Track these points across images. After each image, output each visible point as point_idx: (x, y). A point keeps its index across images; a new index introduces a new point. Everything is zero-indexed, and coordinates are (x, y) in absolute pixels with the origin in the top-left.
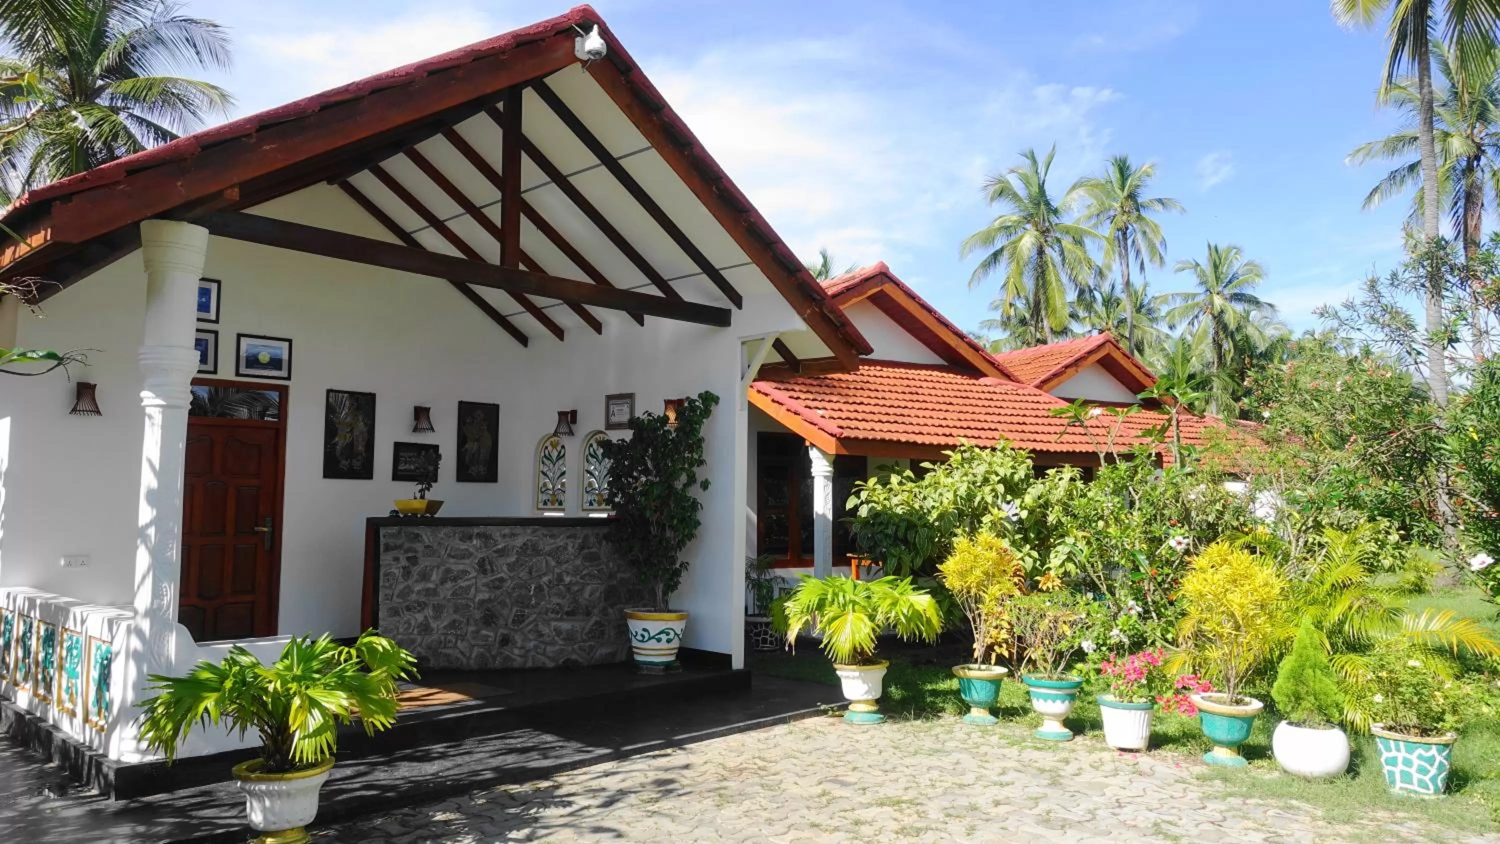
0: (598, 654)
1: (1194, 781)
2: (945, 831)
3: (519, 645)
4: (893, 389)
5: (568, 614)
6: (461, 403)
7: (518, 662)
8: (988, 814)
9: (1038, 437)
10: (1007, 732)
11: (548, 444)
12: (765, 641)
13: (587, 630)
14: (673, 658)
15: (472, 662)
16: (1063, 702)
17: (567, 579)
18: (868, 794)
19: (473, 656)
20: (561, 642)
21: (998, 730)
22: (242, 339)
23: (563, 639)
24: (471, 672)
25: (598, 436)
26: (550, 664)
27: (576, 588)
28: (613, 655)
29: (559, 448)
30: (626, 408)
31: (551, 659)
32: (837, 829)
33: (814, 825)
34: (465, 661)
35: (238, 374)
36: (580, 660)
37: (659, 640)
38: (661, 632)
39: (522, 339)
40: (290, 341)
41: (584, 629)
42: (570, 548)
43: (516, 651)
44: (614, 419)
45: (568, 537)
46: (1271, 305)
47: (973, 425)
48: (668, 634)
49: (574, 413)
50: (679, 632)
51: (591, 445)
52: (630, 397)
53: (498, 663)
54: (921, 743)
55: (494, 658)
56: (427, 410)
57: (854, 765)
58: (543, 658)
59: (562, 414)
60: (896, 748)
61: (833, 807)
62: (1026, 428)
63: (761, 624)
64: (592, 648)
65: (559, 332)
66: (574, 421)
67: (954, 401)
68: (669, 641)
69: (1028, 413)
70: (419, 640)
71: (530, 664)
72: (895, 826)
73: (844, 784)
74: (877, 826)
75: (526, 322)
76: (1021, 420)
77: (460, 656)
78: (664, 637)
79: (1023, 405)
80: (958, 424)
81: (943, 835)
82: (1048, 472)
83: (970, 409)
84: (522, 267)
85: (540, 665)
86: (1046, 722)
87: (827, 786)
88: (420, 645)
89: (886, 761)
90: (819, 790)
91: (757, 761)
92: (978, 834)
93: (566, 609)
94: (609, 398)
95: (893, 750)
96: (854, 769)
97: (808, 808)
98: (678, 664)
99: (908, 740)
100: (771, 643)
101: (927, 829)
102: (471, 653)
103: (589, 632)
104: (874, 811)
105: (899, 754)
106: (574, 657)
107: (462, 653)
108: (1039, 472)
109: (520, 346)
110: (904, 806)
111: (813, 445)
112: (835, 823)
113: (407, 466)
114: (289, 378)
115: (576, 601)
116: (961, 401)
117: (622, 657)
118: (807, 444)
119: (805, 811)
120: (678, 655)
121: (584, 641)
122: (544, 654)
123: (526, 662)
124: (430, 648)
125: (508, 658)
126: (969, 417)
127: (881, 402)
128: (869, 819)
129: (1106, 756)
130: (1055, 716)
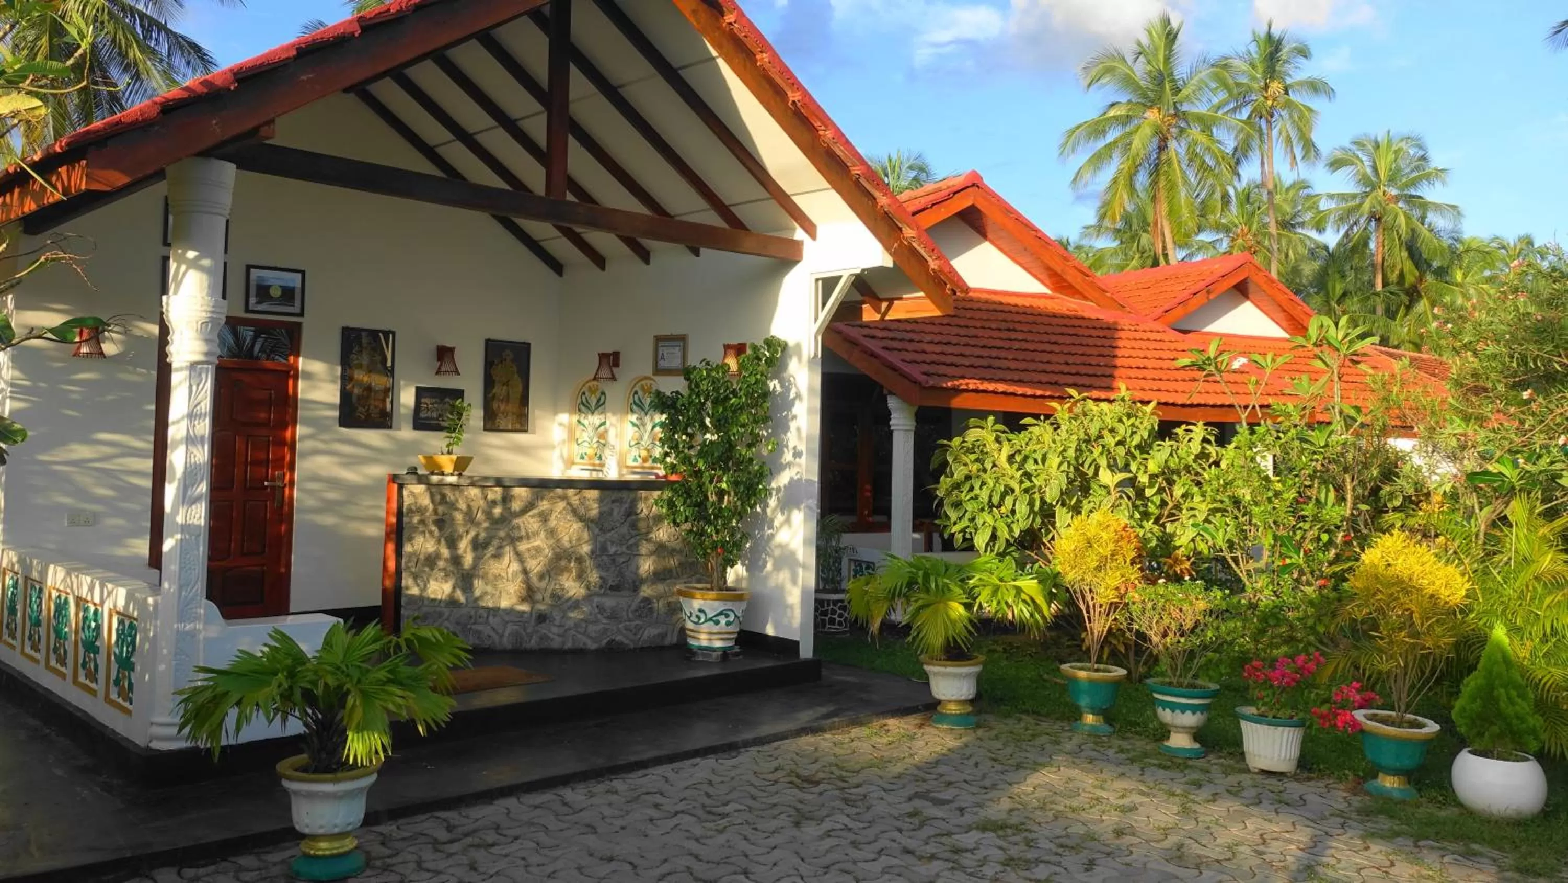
0: (646, 634)
1: (1354, 816)
2: (1059, 864)
3: (557, 623)
4: (987, 324)
5: (612, 588)
6: (488, 342)
7: (556, 643)
8: (1108, 846)
9: (1163, 385)
10: (1125, 744)
11: (584, 389)
12: (832, 621)
13: (633, 607)
14: (732, 643)
15: (505, 640)
16: (1194, 713)
17: (612, 549)
18: (967, 816)
19: (507, 634)
20: (605, 621)
21: (1116, 742)
22: (252, 270)
23: (608, 618)
24: (504, 652)
25: (644, 382)
26: (592, 646)
27: (622, 560)
28: (663, 636)
29: (598, 394)
30: (677, 352)
31: (593, 639)
32: (933, 857)
33: (908, 851)
34: (496, 638)
35: (247, 310)
36: (626, 642)
37: (717, 623)
38: (721, 613)
39: (557, 267)
40: (303, 273)
41: (630, 606)
42: (615, 513)
43: (555, 630)
44: (663, 364)
45: (613, 502)
46: (1454, 207)
47: (1084, 370)
48: (727, 616)
49: (616, 355)
50: (739, 615)
51: (636, 393)
52: (682, 339)
53: (533, 643)
54: (1023, 754)
55: (530, 636)
56: (451, 350)
57: (948, 779)
58: (584, 639)
59: (603, 356)
60: (994, 760)
61: (927, 831)
62: (1149, 374)
63: (828, 601)
64: (638, 628)
65: (599, 260)
66: (616, 364)
67: (1061, 339)
68: (728, 624)
69: (1149, 354)
70: (447, 614)
71: (569, 645)
72: (999, 855)
73: (938, 802)
74: (980, 855)
75: (561, 247)
76: (1141, 363)
77: (492, 634)
78: (723, 620)
79: (1144, 344)
80: (1066, 369)
81: (1058, 869)
82: (1177, 430)
83: (1080, 350)
84: (570, 197)
85: (581, 645)
86: (1173, 735)
87: (917, 803)
88: (448, 619)
89: (984, 776)
90: (908, 807)
91: (834, 769)
92: (1097, 869)
93: (610, 583)
94: (658, 339)
95: (990, 763)
96: (949, 784)
97: (900, 831)
98: (737, 649)
99: (1009, 750)
100: (840, 624)
101: (1038, 861)
102: (504, 631)
103: (636, 610)
104: (975, 836)
105: (999, 767)
106: (619, 638)
107: (493, 629)
108: (1165, 430)
109: (552, 274)
110: (1009, 831)
111: (891, 393)
112: (930, 849)
113: (429, 414)
114: (301, 314)
115: (621, 574)
116: (1069, 340)
117: (672, 639)
118: (885, 392)
119: (896, 834)
120: (737, 641)
121: (630, 620)
122: (585, 634)
123: (564, 643)
124: (458, 623)
125: (544, 638)
126: (1079, 360)
127: (972, 342)
128: (970, 847)
129: (1245, 779)
130: (1184, 729)
